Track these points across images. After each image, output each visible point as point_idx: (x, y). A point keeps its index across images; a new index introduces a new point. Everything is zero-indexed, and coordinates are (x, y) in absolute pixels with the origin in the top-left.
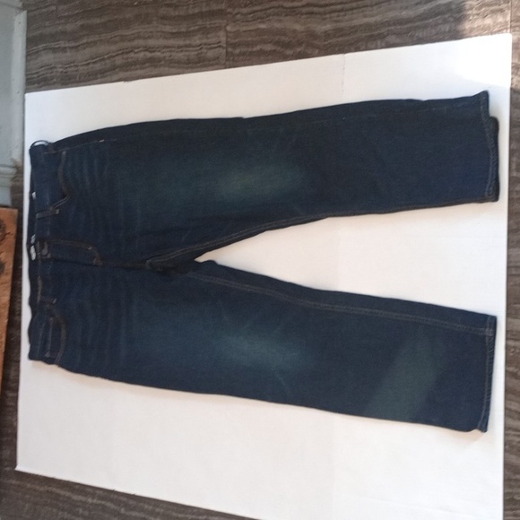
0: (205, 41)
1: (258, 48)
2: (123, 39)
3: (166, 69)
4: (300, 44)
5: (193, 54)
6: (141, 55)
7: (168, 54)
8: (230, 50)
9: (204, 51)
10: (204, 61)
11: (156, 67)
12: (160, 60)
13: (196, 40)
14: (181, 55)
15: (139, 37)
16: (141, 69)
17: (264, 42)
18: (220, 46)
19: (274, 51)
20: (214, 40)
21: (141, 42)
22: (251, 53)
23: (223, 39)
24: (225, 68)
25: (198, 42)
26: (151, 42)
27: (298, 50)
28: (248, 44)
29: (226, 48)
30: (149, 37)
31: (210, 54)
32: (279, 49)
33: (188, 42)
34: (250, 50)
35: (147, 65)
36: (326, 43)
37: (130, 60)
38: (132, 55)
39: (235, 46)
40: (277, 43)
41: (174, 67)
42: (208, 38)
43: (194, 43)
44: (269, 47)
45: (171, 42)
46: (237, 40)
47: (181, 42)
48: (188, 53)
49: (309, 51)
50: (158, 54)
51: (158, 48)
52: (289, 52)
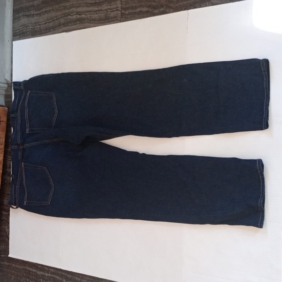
0: (109, 7)
1: (139, 10)
2: (65, 8)
3: (88, 24)
4: (162, 6)
5: (102, 15)
6: (75, 17)
7: (89, 16)
8: (123, 12)
9: (109, 13)
10: (108, 19)
11: (82, 23)
12: (84, 19)
13: (105, 7)
14: (96, 15)
15: (73, 7)
16: (75, 25)
17: (142, 6)
18: (118, 10)
19: (148, 11)
20: (114, 6)
21: (74, 9)
22: (135, 13)
23: (119, 6)
24: (121, 22)
25: (106, 8)
26: (80, 9)
27: (162, 9)
28: (133, 8)
29: (121, 11)
30: (79, 7)
31: (112, 14)
32: (150, 10)
33: (100, 8)
34: (134, 11)
35: (78, 22)
36: (177, 5)
37: (68, 20)
38: (69, 17)
39: (125, 9)
40: (149, 6)
41: (92, 23)
42: (111, 5)
43: (103, 9)
44: (145, 9)
45: (90, 9)
46: (127, 6)
47: (96, 9)
48: (100, 15)
50: (83, 16)
51: (84, 13)
52: (156, 11)
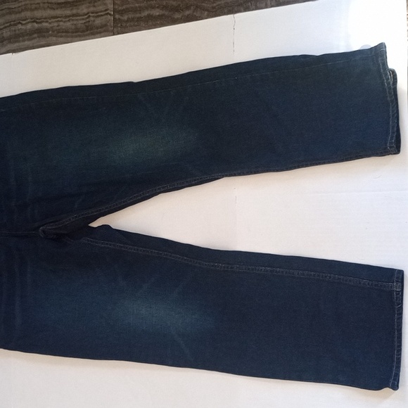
49: (198, 14)
